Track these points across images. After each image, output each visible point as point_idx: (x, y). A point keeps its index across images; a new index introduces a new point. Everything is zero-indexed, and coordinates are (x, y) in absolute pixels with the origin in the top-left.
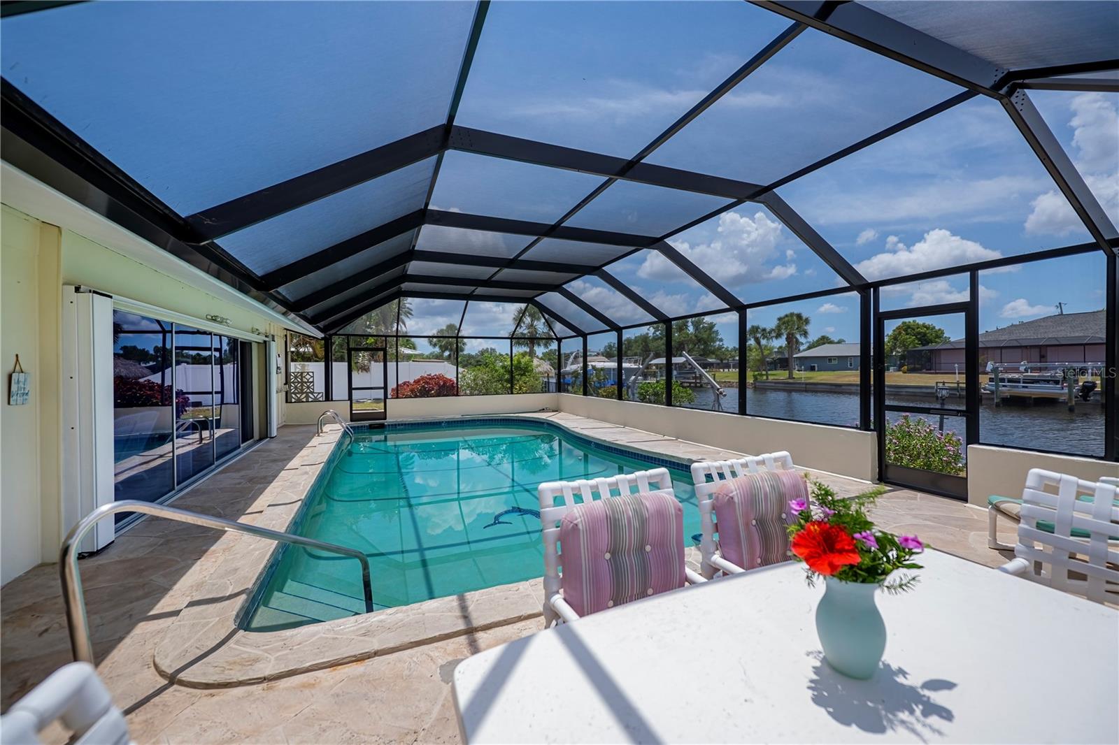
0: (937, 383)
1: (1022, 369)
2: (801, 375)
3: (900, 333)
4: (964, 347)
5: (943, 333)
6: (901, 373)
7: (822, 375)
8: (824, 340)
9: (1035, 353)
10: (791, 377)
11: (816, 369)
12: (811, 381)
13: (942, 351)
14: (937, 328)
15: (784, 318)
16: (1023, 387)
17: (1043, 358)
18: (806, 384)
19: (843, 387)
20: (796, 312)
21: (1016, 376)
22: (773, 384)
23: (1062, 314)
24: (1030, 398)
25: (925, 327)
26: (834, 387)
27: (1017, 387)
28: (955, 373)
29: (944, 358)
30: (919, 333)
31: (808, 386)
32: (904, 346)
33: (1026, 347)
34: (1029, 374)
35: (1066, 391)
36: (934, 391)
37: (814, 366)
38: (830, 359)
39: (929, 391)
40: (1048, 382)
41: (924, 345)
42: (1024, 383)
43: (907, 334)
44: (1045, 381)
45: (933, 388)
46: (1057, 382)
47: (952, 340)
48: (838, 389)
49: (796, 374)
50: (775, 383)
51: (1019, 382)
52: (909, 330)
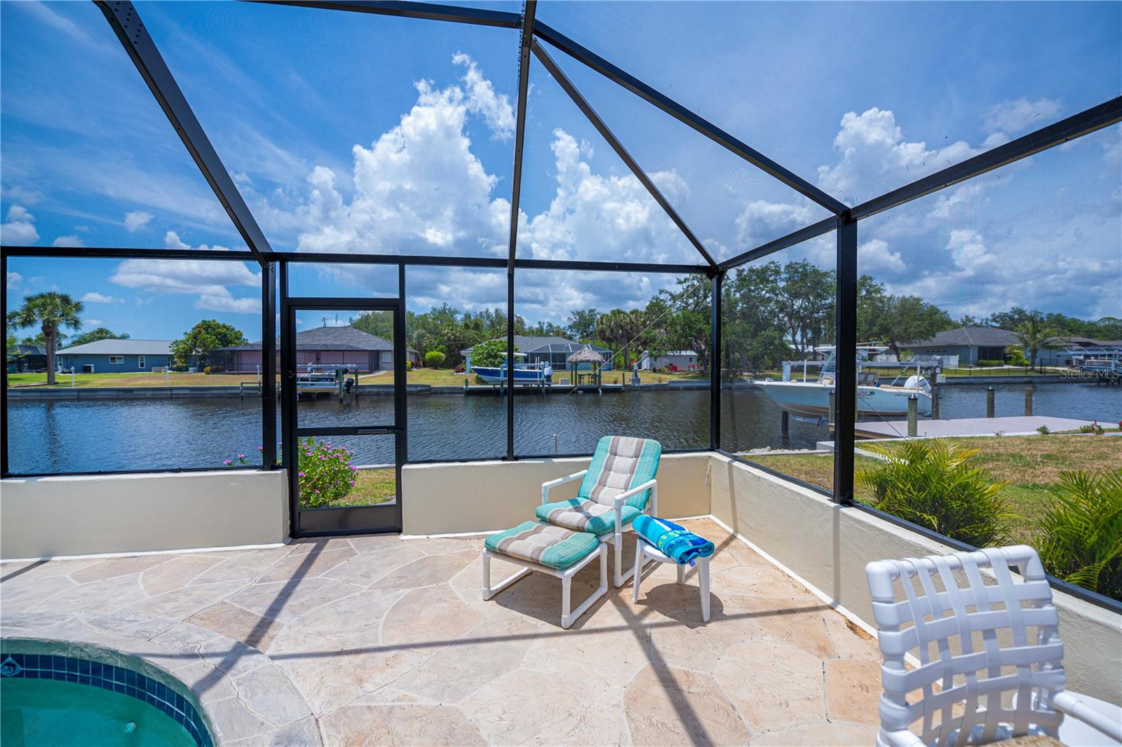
0: (242, 383)
1: (309, 369)
2: (69, 380)
3: (200, 332)
4: (261, 349)
5: (241, 334)
6: (203, 374)
7: (102, 378)
8: (101, 334)
9: (313, 356)
10: (51, 381)
11: (93, 370)
12: (87, 386)
13: (243, 353)
14: (236, 330)
15: (37, 298)
16: (311, 384)
17: (318, 361)
18: (79, 391)
19: (135, 393)
20: (59, 292)
21: (306, 375)
22: (19, 394)
23: (325, 327)
24: (314, 393)
25: (225, 327)
26: (122, 393)
27: (306, 385)
28: (257, 374)
29: (245, 359)
30: (219, 333)
31: (82, 394)
32: (204, 345)
33: (307, 351)
34: (314, 374)
35: (338, 386)
36: (239, 391)
37: (90, 367)
38: (114, 358)
39: (234, 391)
40: (326, 379)
41: (224, 346)
42: (312, 381)
43: (208, 333)
44: (325, 379)
45: (238, 388)
46: (332, 380)
47: (250, 342)
48: (128, 395)
49: (60, 377)
50: (23, 391)
51: (308, 381)
52: (209, 330)
